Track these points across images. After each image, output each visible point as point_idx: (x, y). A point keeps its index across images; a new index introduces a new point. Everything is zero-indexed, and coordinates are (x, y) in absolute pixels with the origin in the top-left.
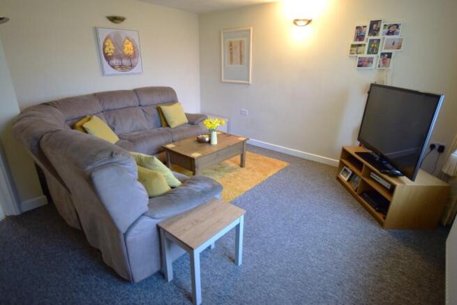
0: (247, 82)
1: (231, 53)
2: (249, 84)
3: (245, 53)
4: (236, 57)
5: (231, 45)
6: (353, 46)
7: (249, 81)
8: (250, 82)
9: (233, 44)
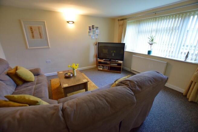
0: (48, 47)
1: (32, 33)
2: (49, 48)
3: (43, 33)
4: (36, 34)
5: (31, 28)
6: (89, 32)
7: (48, 46)
8: (50, 47)
9: (33, 28)
